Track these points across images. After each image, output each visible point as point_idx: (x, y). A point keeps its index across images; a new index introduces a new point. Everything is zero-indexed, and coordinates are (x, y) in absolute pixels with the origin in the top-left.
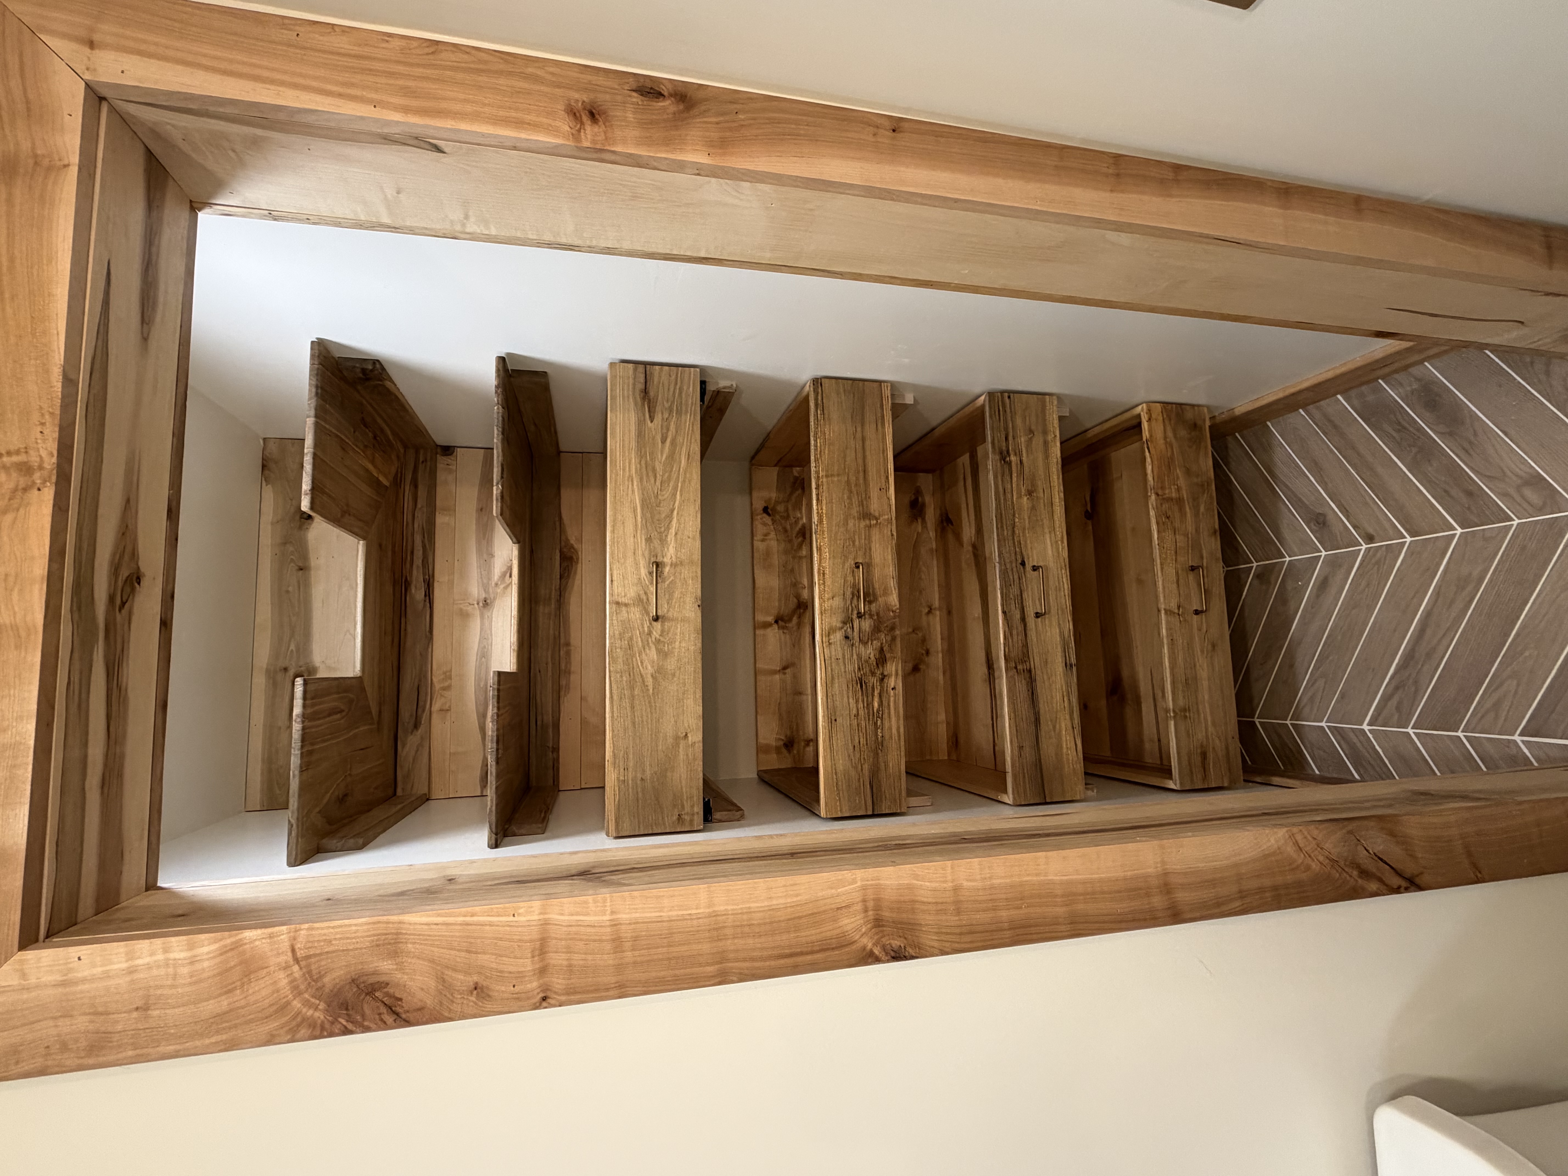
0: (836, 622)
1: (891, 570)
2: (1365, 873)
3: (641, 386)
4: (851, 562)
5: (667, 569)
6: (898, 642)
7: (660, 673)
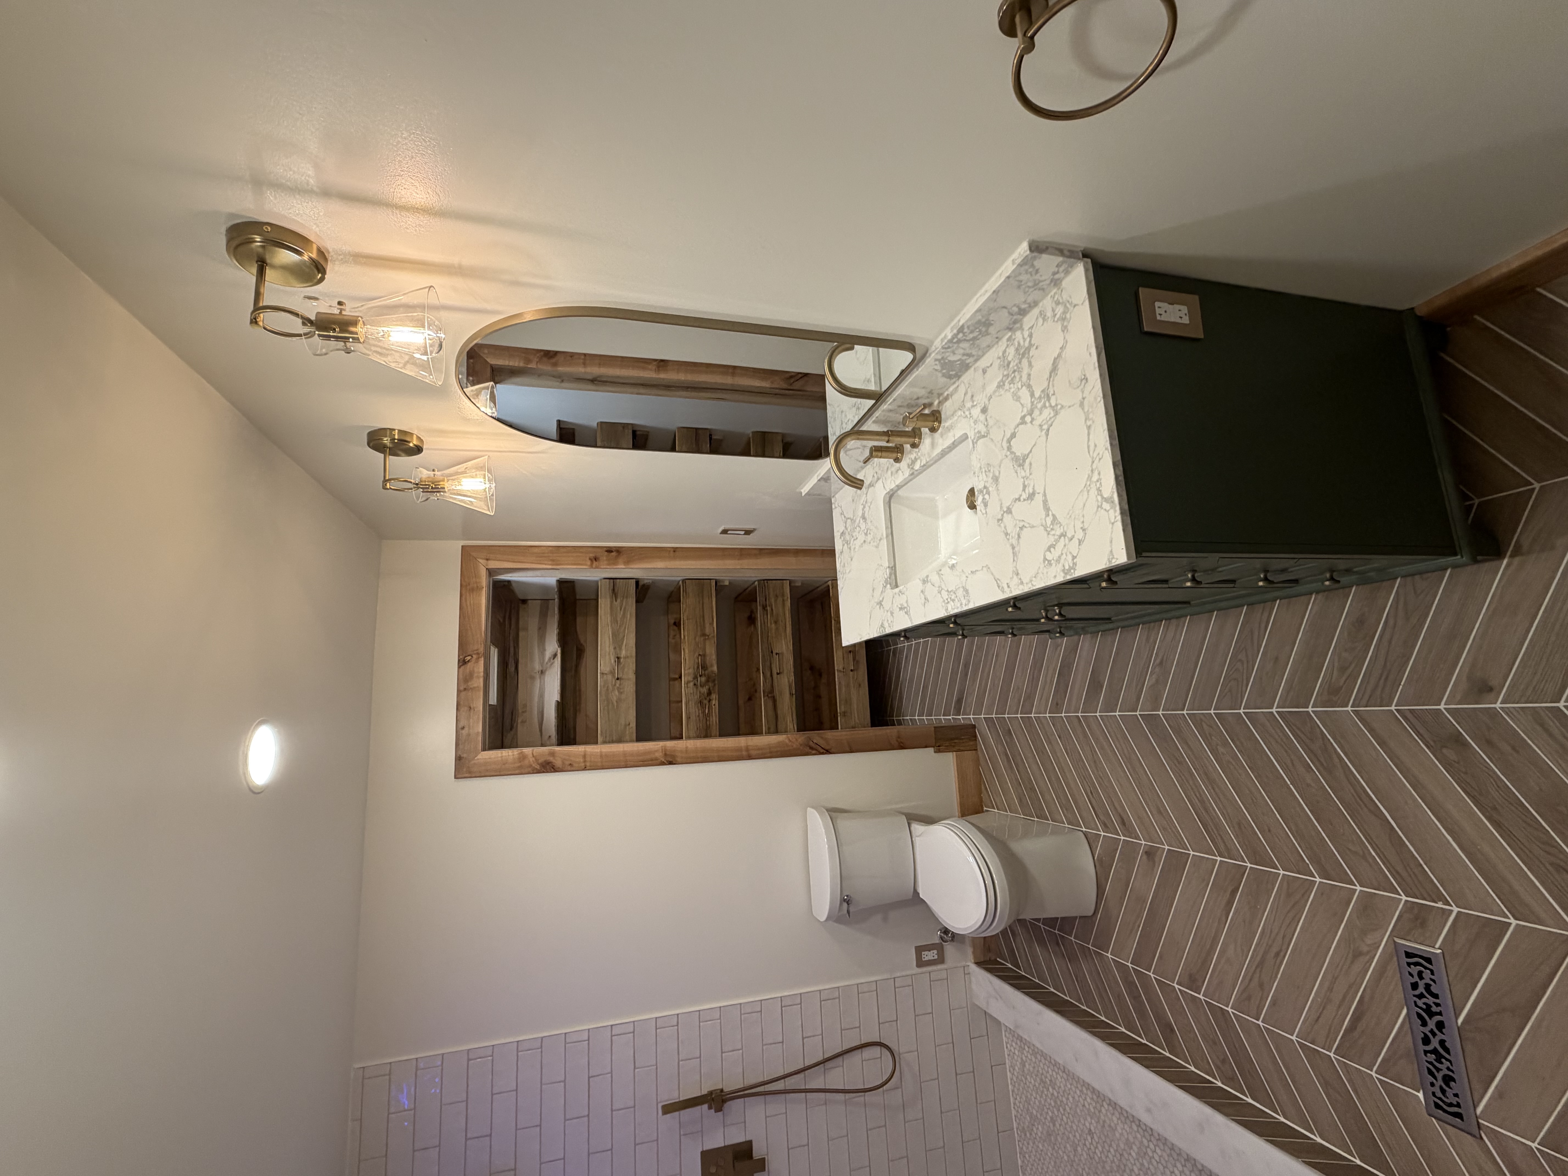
0: (690, 678)
1: (714, 657)
2: (811, 748)
3: (612, 588)
4: (697, 654)
5: (622, 660)
6: (717, 686)
7: (619, 700)
